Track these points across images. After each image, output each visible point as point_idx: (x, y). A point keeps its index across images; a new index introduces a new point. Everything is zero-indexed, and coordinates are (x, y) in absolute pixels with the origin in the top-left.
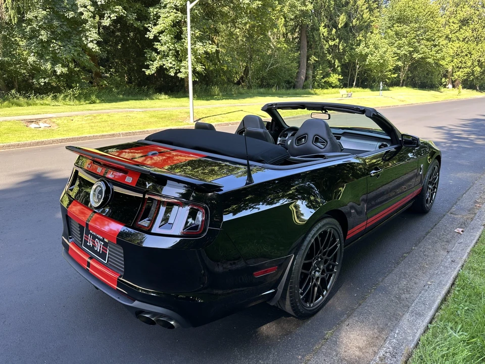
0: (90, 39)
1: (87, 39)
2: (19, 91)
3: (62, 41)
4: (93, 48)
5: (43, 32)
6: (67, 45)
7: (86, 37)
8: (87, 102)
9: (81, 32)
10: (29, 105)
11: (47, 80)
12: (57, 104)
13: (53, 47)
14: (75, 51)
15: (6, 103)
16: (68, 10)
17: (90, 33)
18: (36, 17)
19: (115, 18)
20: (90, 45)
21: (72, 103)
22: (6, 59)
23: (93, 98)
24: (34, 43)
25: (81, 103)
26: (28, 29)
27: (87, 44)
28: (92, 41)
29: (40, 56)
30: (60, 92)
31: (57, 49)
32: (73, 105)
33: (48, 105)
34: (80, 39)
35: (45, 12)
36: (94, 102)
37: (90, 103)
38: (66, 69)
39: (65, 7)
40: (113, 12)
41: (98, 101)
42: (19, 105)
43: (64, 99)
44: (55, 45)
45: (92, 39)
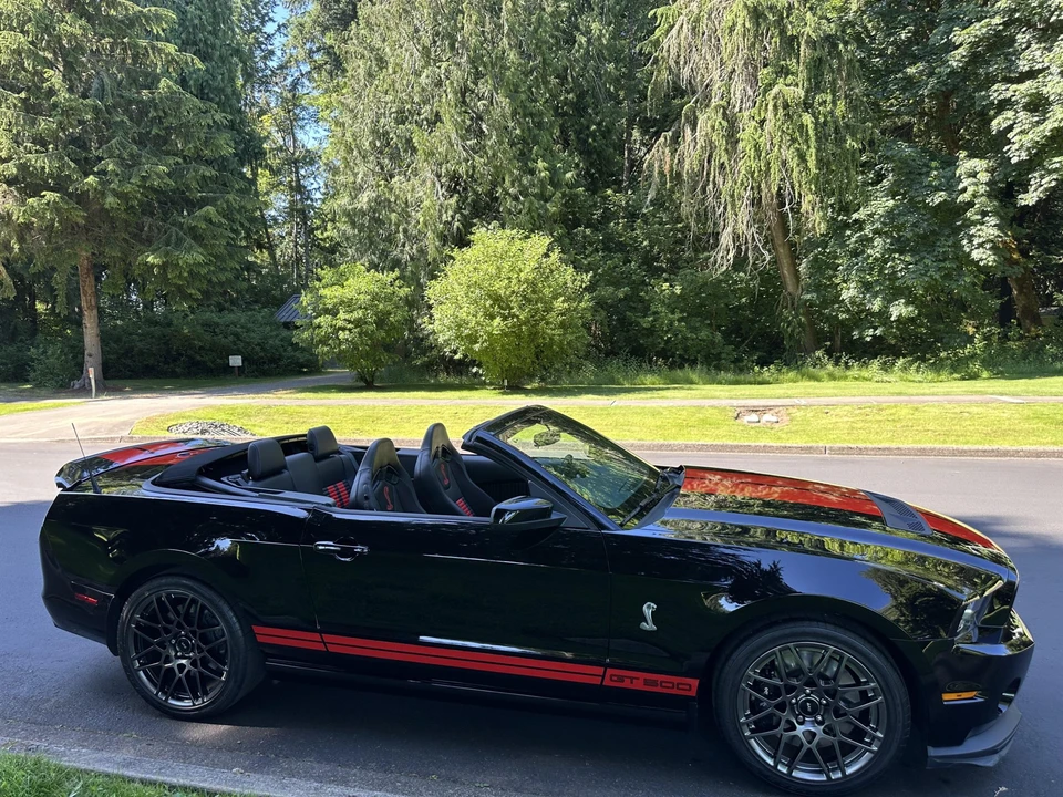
0: (976, 241)
1: (971, 241)
2: (829, 352)
3: (913, 252)
4: (981, 260)
5: (878, 241)
6: (923, 258)
7: (971, 238)
8: (956, 376)
9: (959, 229)
10: (832, 377)
11: (878, 332)
12: (885, 378)
13: (892, 267)
14: (940, 269)
15: (792, 374)
16: (937, 189)
17: (979, 227)
18: (871, 215)
19: (1054, 183)
20: (976, 255)
21: (919, 377)
22: (809, 296)
23: (975, 367)
24: (857, 264)
25: (940, 379)
26: (853, 240)
27: (969, 254)
28: (981, 245)
29: (866, 287)
30: (898, 355)
31: (901, 271)
32: (920, 382)
33: (866, 380)
34: (958, 246)
35: (891, 203)
36: (974, 377)
37: (963, 379)
38: (911, 308)
39: (930, 185)
40: (1050, 172)
41: (985, 374)
42: (816, 379)
43: (904, 369)
44: (899, 263)
45: (981, 240)
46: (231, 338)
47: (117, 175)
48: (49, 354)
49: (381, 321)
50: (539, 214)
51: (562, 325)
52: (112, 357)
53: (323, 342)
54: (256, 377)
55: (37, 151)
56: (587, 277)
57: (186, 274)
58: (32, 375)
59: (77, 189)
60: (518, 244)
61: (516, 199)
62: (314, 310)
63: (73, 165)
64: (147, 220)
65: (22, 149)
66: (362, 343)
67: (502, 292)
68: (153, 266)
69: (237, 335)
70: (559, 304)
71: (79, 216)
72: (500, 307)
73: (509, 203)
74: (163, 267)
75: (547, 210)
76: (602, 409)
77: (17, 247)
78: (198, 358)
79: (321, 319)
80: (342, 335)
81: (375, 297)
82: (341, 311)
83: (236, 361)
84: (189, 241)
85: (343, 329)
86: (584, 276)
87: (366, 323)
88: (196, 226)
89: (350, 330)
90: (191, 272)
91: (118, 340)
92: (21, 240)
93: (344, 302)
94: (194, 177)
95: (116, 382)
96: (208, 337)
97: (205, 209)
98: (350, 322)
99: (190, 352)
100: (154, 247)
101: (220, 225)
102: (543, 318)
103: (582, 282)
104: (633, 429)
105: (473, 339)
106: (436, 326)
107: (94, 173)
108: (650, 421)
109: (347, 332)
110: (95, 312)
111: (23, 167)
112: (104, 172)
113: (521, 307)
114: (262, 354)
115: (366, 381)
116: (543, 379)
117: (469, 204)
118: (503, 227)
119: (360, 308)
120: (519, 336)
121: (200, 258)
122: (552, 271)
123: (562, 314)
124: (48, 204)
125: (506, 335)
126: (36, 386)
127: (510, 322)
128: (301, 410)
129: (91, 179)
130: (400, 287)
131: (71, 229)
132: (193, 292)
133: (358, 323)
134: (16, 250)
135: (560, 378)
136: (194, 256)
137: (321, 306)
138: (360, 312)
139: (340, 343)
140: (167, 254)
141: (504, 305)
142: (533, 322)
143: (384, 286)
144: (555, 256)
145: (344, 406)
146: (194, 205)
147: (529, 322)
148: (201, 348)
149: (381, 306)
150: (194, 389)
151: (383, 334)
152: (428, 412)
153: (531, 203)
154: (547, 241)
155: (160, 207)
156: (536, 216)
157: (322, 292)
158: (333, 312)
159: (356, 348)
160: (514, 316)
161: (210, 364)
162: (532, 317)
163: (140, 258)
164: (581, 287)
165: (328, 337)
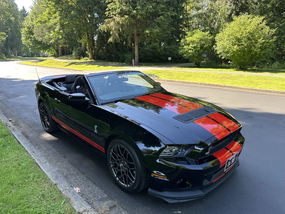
46: (169, 52)
47: (141, 10)
48: (128, 56)
49: (202, 47)
50: (264, 9)
51: (261, 48)
52: (142, 57)
53: (185, 53)
54: (175, 63)
55: (125, 5)
56: (274, 31)
57: (156, 35)
58: (125, 61)
59: (132, 14)
60: (250, 20)
61: (257, 4)
62: (184, 44)
63: (132, 8)
64: (148, 21)
65: (122, 5)
66: (195, 54)
67: (239, 37)
68: (148, 33)
69: (171, 52)
70: (260, 41)
71: (133, 21)
72: (239, 42)
73: (254, 6)
74: (150, 33)
75: (267, 7)
76: (264, 77)
77: (121, 30)
78: (161, 58)
79: (185, 47)
80: (190, 51)
81: (201, 40)
82: (191, 45)
83: (170, 59)
84: (157, 26)
85: (190, 49)
86: (273, 30)
87: (197, 48)
88: (159, 22)
89: (192, 50)
90: (157, 35)
91: (144, 53)
92: (122, 28)
93: (192, 41)
94: (159, 8)
95: (141, 63)
96: (164, 52)
97: (160, 17)
98: (193, 47)
99: (159, 56)
100: (149, 28)
101: (164, 21)
102: (254, 45)
103: (272, 32)
104: (272, 85)
105: (227, 52)
106: (217, 48)
107: (135, 10)
108: (280, 83)
109: (191, 50)
110: (137, 46)
111: (122, 10)
112: (138, 9)
113: (245, 42)
114: (177, 57)
115: (197, 65)
116: (257, 66)
117: (239, 8)
118: (249, 14)
119: (196, 43)
120: (244, 52)
121: (158, 31)
122: (262, 29)
123: (261, 44)
124: (126, 18)
125: (240, 51)
126: (126, 64)
127: (241, 47)
128: (173, 72)
129: (135, 11)
130: (210, 36)
131: (131, 25)
132: (157, 40)
133: (195, 48)
134: (121, 31)
135: (264, 66)
136: (157, 30)
137: (186, 43)
138: (196, 44)
139: (190, 54)
140: (151, 30)
141: (240, 41)
142: (249, 47)
143: (204, 36)
144: (264, 23)
145: (184, 71)
146: (159, 16)
147: (248, 47)
148: (162, 55)
149: (202, 43)
150: (156, 66)
151: (202, 51)
152: (206, 75)
153: (261, 5)
154: (263, 18)
155: (152, 17)
156: (262, 9)
157: (187, 39)
158: (189, 45)
159: (194, 55)
160: (242, 45)
161: (164, 59)
162: (250, 45)
163: (145, 31)
164: (271, 34)
165: (187, 52)
